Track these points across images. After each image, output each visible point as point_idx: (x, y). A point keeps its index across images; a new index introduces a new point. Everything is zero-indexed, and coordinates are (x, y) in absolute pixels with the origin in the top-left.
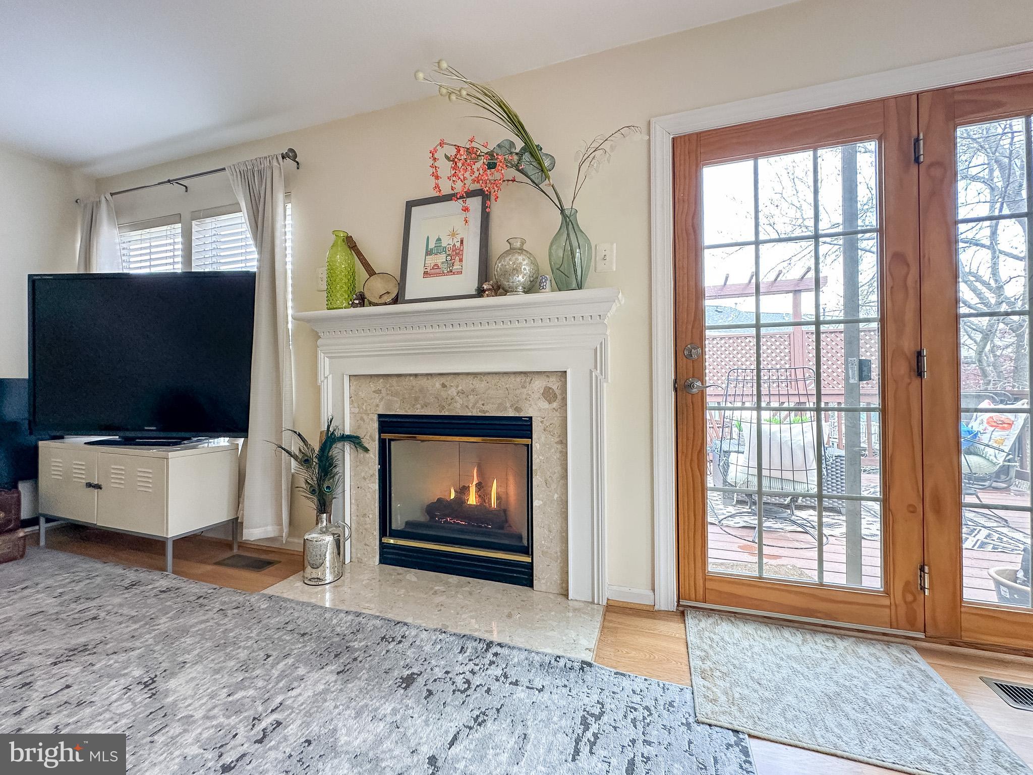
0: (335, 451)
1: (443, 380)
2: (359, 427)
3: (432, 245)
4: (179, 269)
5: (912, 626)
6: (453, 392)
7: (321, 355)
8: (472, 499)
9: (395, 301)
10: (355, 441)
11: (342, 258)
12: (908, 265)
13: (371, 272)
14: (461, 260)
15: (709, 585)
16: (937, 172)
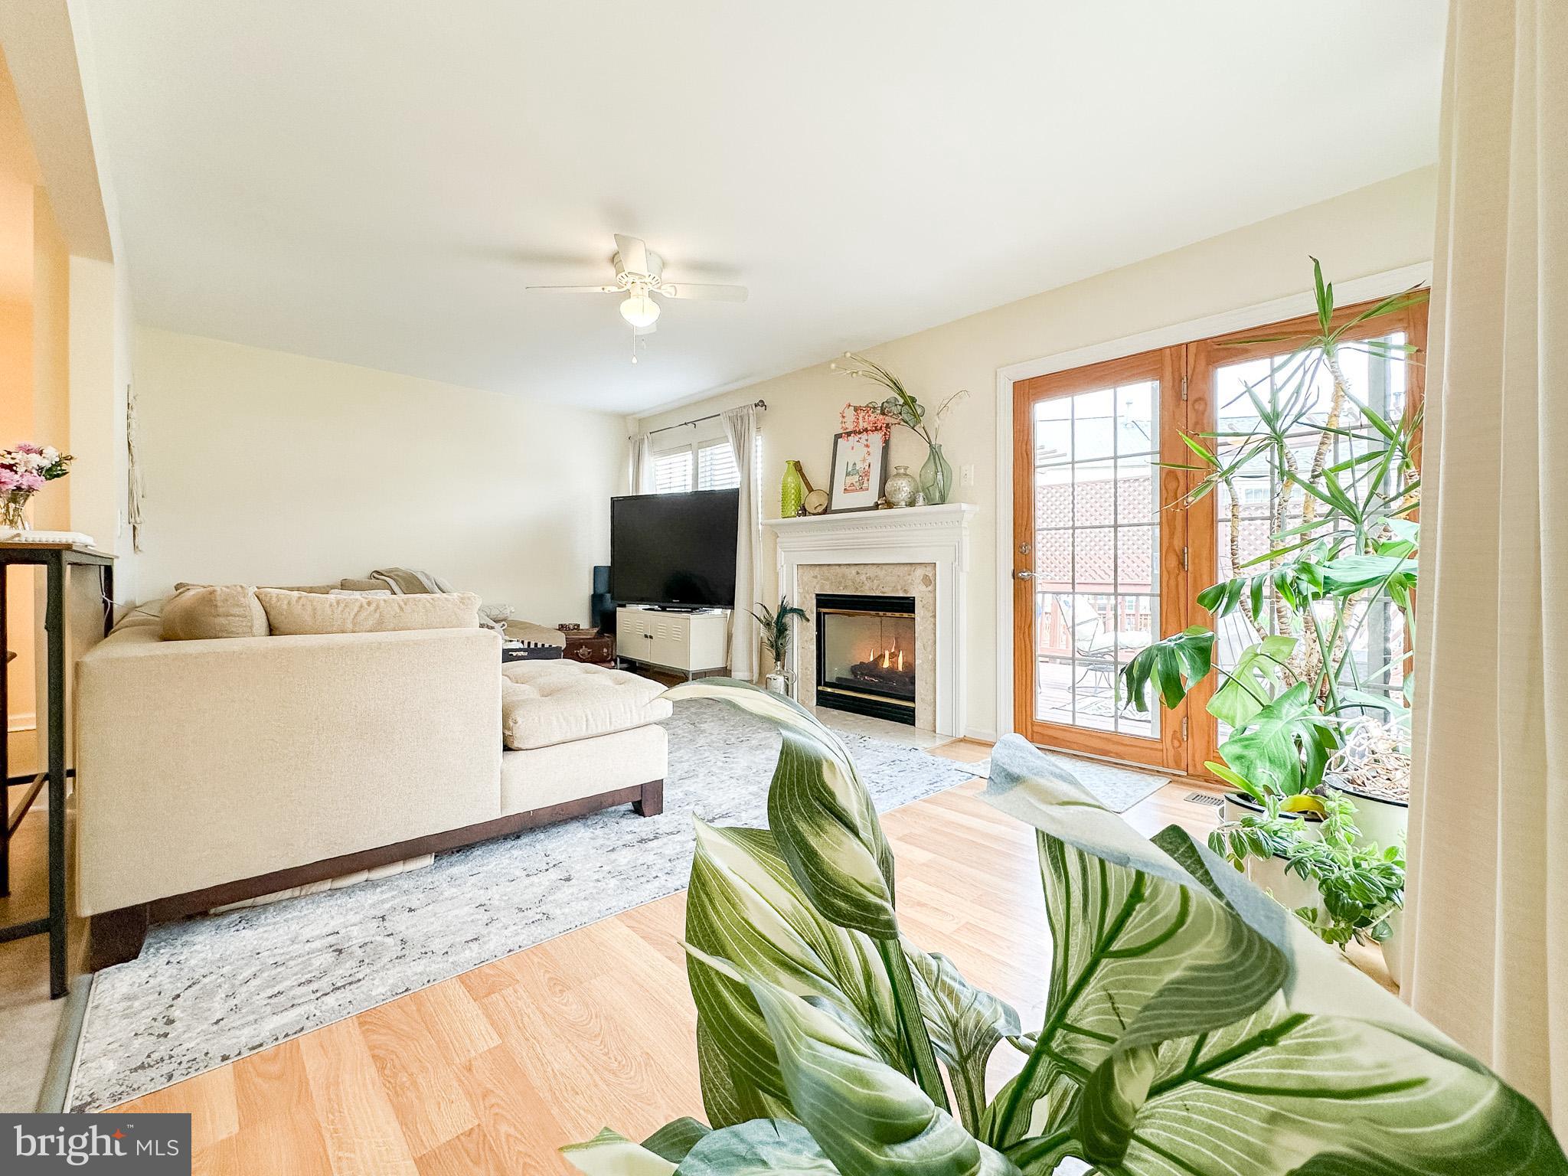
0: (787, 619)
1: (857, 568)
2: (803, 603)
3: (850, 469)
4: (689, 489)
5: (1178, 766)
6: (863, 577)
7: (779, 550)
8: (886, 664)
9: (825, 512)
10: (800, 613)
11: (793, 480)
12: (1179, 482)
13: (811, 490)
14: (868, 480)
15: (1036, 729)
16: (1200, 407)
